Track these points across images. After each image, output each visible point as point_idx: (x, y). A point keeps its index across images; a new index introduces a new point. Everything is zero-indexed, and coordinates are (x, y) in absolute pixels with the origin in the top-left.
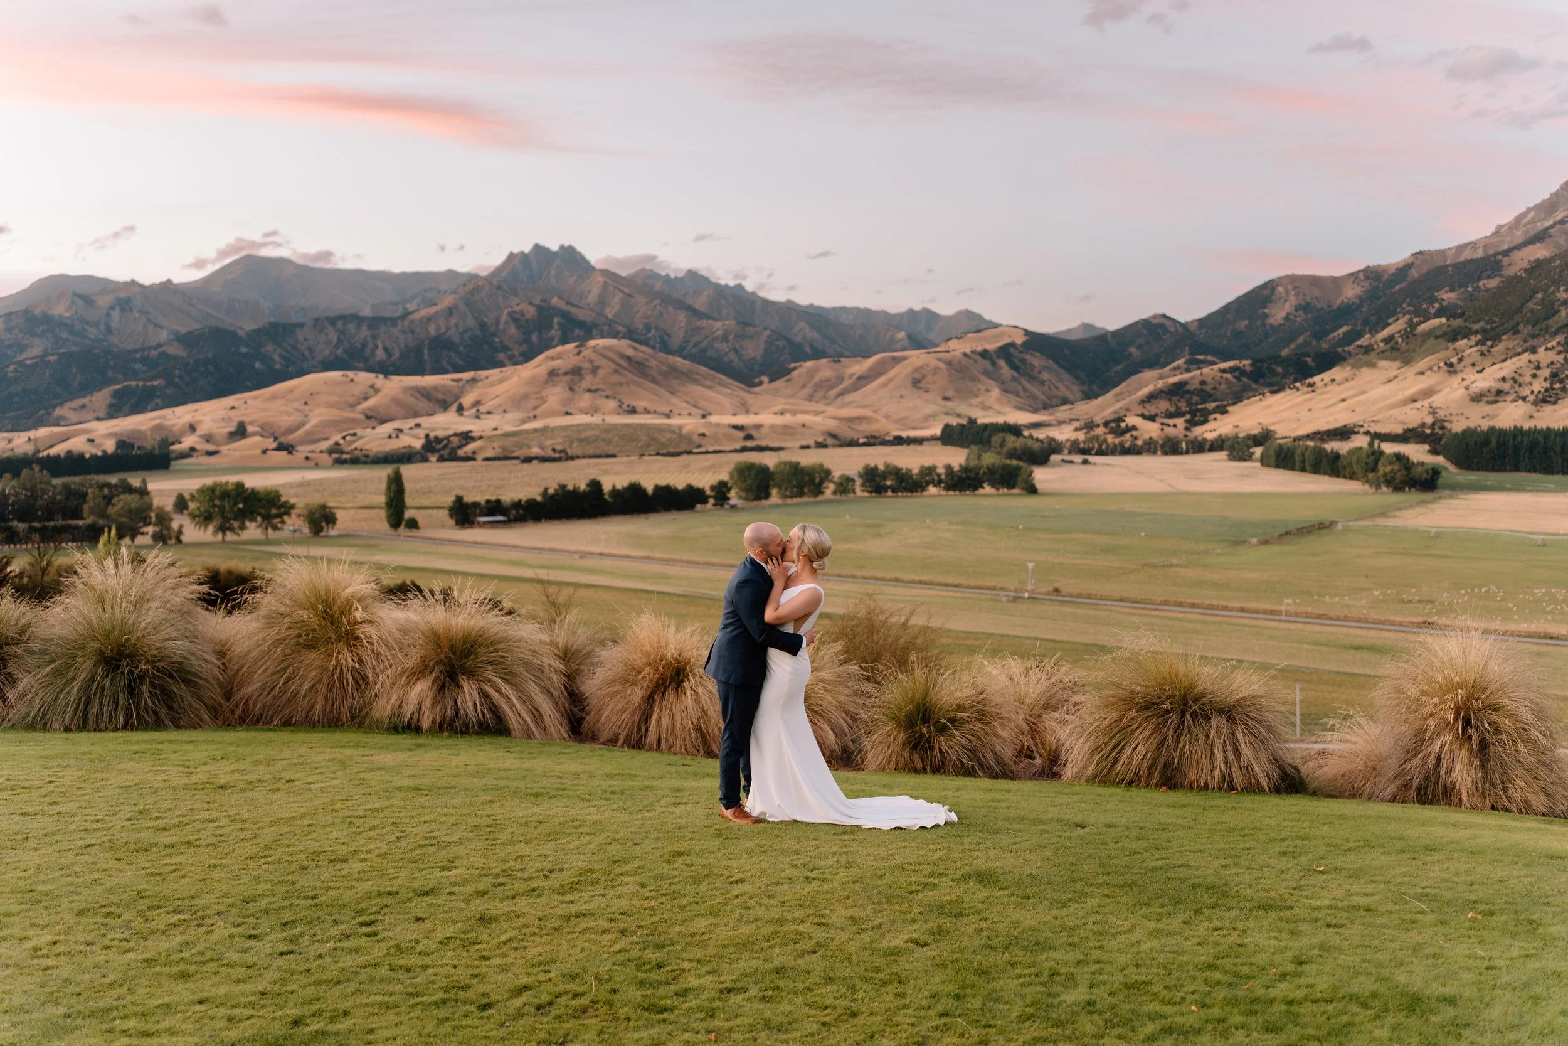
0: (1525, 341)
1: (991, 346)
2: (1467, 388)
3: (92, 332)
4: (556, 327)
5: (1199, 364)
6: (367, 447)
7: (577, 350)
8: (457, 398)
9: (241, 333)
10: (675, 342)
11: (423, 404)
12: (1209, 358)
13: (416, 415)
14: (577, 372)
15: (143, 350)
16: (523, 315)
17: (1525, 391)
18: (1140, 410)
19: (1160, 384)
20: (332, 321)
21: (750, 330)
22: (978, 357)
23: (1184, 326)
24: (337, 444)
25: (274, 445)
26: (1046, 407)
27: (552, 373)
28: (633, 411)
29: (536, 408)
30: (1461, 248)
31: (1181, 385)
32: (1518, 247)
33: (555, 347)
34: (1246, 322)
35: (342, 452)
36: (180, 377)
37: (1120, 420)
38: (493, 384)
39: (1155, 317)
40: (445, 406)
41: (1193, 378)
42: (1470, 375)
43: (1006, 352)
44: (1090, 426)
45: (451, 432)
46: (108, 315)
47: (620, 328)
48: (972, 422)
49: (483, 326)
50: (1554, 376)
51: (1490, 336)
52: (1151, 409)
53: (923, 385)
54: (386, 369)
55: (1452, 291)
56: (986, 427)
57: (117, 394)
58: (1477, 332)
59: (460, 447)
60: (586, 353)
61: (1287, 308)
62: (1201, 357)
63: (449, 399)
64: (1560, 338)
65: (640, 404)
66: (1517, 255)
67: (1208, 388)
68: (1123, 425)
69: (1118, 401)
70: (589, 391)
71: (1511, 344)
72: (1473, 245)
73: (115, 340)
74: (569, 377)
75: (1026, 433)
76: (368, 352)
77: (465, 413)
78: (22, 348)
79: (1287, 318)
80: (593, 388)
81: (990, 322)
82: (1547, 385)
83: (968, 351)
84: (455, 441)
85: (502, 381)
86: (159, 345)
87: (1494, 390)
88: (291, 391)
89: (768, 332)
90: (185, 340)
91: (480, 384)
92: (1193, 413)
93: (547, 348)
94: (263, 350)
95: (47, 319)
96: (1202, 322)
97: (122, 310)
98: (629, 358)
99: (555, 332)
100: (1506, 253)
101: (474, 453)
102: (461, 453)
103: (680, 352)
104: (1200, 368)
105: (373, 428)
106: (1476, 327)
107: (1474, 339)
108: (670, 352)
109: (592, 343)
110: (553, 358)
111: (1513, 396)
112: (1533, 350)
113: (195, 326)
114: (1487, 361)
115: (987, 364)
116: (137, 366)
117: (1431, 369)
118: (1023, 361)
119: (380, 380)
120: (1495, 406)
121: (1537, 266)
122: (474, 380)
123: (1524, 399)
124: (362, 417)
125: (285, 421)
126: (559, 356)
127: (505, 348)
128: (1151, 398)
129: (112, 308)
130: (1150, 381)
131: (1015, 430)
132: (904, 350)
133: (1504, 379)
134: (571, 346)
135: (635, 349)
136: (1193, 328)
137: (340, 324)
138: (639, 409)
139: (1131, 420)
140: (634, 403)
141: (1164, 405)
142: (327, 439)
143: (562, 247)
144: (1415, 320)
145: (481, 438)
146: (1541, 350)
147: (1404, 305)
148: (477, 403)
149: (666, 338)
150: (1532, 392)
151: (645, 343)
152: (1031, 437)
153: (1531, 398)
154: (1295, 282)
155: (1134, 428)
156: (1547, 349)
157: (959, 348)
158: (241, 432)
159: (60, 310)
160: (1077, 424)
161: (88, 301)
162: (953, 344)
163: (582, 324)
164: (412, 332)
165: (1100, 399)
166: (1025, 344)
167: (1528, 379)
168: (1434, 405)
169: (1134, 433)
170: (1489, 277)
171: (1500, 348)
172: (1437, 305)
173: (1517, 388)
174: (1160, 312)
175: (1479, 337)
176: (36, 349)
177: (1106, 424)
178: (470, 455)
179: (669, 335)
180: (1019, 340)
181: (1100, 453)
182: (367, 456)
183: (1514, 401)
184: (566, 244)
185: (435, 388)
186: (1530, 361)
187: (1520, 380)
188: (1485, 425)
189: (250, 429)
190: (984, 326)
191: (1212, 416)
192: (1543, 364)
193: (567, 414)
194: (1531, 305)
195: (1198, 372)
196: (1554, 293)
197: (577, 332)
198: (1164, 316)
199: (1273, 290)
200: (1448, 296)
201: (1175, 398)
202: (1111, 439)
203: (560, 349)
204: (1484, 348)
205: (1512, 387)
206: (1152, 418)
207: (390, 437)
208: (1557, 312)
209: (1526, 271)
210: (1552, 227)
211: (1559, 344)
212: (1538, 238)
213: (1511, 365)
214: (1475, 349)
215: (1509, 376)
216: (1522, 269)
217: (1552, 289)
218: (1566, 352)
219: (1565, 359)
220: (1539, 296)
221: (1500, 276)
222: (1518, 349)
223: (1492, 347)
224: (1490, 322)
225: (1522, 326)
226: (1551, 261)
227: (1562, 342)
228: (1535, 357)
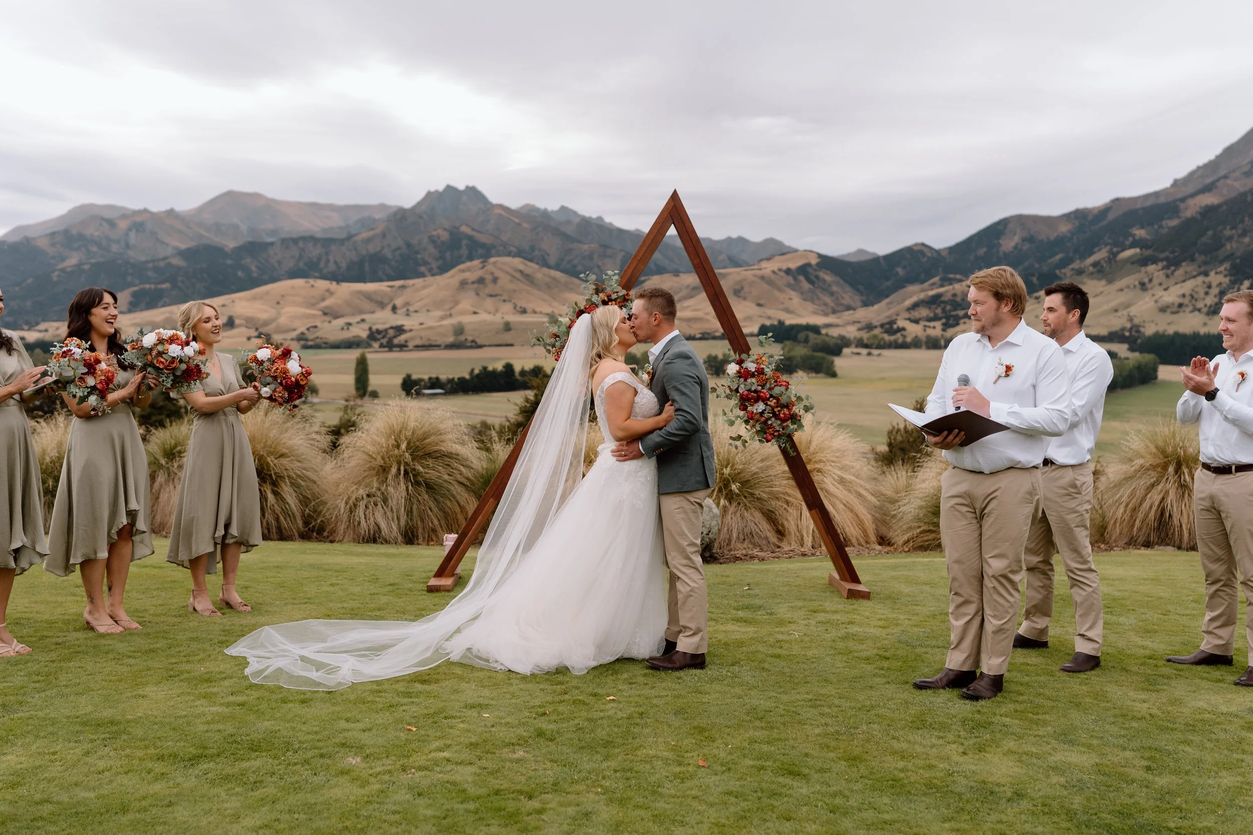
0: (1200, 267)
1: (793, 265)
2: (1156, 302)
3: (115, 248)
4: (464, 248)
5: (951, 281)
6: (324, 336)
7: (481, 265)
8: (391, 300)
9: (226, 249)
10: (552, 260)
11: (366, 305)
12: (958, 276)
13: (361, 312)
14: (481, 281)
15: (153, 261)
16: (439, 238)
17: (1200, 305)
18: (907, 315)
19: (922, 296)
20: (295, 241)
21: (609, 252)
22: (783, 274)
23: (938, 252)
24: (303, 333)
25: (256, 334)
26: (834, 312)
27: (463, 283)
28: (524, 311)
29: (451, 308)
30: (1147, 197)
31: (938, 297)
33: (463, 262)
34: (985, 250)
35: (307, 340)
36: (182, 282)
37: (892, 322)
38: (418, 290)
39: (916, 245)
40: (382, 305)
41: (947, 291)
42: (1159, 292)
43: (804, 270)
44: (869, 327)
45: (388, 326)
46: (127, 235)
47: (512, 249)
48: (781, 323)
49: (409, 245)
51: (1173, 263)
52: (916, 314)
53: (742, 294)
54: (337, 277)
55: (1142, 228)
56: (792, 327)
57: (135, 295)
58: (1162, 260)
59: (395, 337)
60: (489, 267)
61: (1016, 239)
62: (951, 276)
63: (386, 301)
64: (1227, 265)
65: (529, 306)
66: (1191, 202)
67: (958, 299)
68: (895, 326)
69: (889, 309)
70: (491, 296)
71: (1189, 269)
72: (1156, 194)
73: (131, 253)
74: (475, 286)
75: (824, 331)
76: (322, 265)
77: (398, 311)
78: (63, 259)
79: (1015, 247)
80: (494, 293)
81: (789, 247)
83: (776, 269)
84: (391, 333)
85: (424, 287)
86: (165, 258)
87: (1176, 304)
88: (267, 293)
89: (623, 253)
90: (184, 254)
91: (408, 290)
92: (948, 318)
93: (458, 264)
94: (243, 262)
95: (81, 237)
96: (952, 250)
97: (138, 231)
98: (521, 272)
99: (464, 251)
100: (1183, 200)
101: (406, 341)
102: (396, 341)
103: (557, 267)
104: (951, 284)
105: (330, 322)
106: (1162, 255)
107: (1160, 265)
108: (549, 267)
109: (492, 260)
110: (463, 271)
111: (1191, 308)
112: (1206, 274)
113: (192, 244)
114: (1172, 280)
115: (790, 279)
116: (150, 273)
117: (1128, 287)
118: (817, 277)
119: (333, 286)
120: (1176, 316)
121: (1208, 211)
122: (403, 287)
123: (1199, 310)
124: (320, 313)
125: (263, 316)
126: (468, 270)
127: (425, 263)
128: (915, 306)
129: (130, 229)
130: (915, 293)
131: (815, 329)
132: (725, 267)
133: (1184, 296)
134: (476, 263)
135: (526, 265)
136: (944, 254)
137: (301, 244)
138: (529, 310)
139: (901, 323)
140: (524, 305)
141: (924, 312)
142: (294, 330)
143: (467, 187)
144: (1115, 250)
145: (411, 330)
146: (1212, 274)
147: (1106, 238)
148: (407, 304)
149: (546, 257)
150: (1205, 305)
151: (531, 260)
152: (827, 335)
153: (1205, 310)
154: (1021, 219)
155: (904, 329)
156: (1217, 273)
157: (769, 267)
158: (230, 323)
159: (91, 231)
160: (859, 325)
161: (111, 223)
162: (764, 264)
163: (483, 246)
164: (356, 249)
165: (876, 307)
166: (818, 264)
167: (1202, 295)
168: (1131, 314)
169: (903, 333)
170: (1170, 218)
171: (1180, 272)
172: (1131, 239)
173: (1194, 302)
174: (920, 241)
175: (1165, 263)
176: (72, 260)
177: (882, 326)
178: (403, 342)
179: (548, 255)
180: (814, 261)
181: (879, 347)
182: (326, 343)
183: (1192, 312)
184: (471, 185)
185: (375, 292)
186: (1204, 282)
187: (1196, 296)
188: (1171, 331)
189: (237, 322)
190: (785, 251)
191: (962, 321)
192: (1214, 284)
193: (475, 313)
194: (1204, 239)
195: (951, 287)
196: (1222, 231)
197: (480, 251)
198: (923, 245)
199: (1005, 226)
200: (1140, 233)
201: (933, 307)
202: (887, 337)
203: (468, 264)
204: (1169, 272)
205: (1190, 301)
206: (916, 321)
207: (343, 329)
208: (1223, 245)
209: (1200, 213)
210: (1218, 180)
211: (1226, 269)
212: (1207, 189)
213: (1189, 285)
214: (1161, 272)
215: (1188, 293)
216: (1197, 213)
217: (1220, 228)
218: (1231, 275)
219: (1230, 281)
220: (1210, 233)
221: (1179, 218)
222: (1195, 273)
223: (1174, 271)
224: (1173, 252)
225: (1197, 255)
226: (1219, 206)
227: (1228, 267)
228: (1207, 279)
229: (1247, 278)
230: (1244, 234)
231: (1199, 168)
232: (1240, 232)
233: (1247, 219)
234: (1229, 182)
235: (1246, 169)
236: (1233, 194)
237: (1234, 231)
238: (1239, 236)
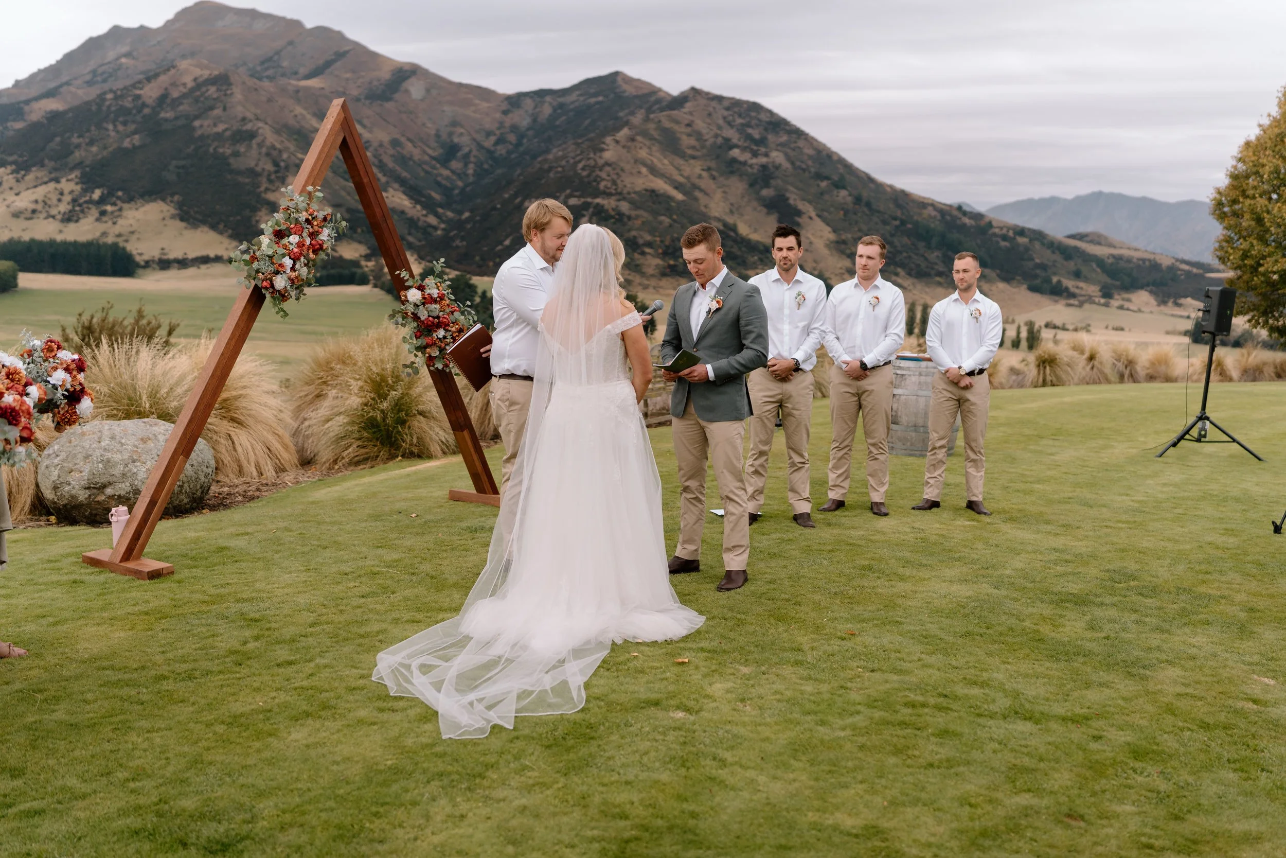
0: (50, 173)
2: (8, 206)
17: (54, 212)
32: (37, 99)
42: (11, 197)
50: (74, 201)
51: (22, 168)
58: (11, 163)
64: (76, 173)
66: (36, 106)
71: (40, 174)
82: (70, 207)
87: (30, 210)
100: (27, 102)
106: (11, 159)
107: (10, 168)
111: (44, 215)
112: (57, 181)
114: (22, 186)
120: (31, 222)
121: (54, 116)
123: (53, 217)
133: (36, 202)
146: (63, 180)
150: (59, 213)
153: (59, 217)
156: (68, 180)
167: (55, 201)
170: (14, 120)
171: (30, 177)
173: (47, 208)
175: (14, 167)
183: (46, 218)
186: (56, 189)
187: (49, 202)
188: (26, 237)
192: (66, 191)
194: (52, 145)
196: (69, 138)
204: (19, 176)
205: (44, 208)
208: (72, 152)
209: (47, 118)
210: (61, 86)
211: (76, 177)
212: (51, 94)
213: (41, 191)
214: (11, 176)
215: (40, 199)
216: (43, 117)
217: (67, 135)
218: (83, 183)
219: (82, 189)
220: (58, 139)
221: (25, 121)
222: (46, 179)
223: (24, 175)
224: (20, 156)
225: (46, 161)
226: (65, 113)
227: (79, 175)
228: (59, 186)
229: (98, 187)
230: (91, 143)
231: (40, 71)
232: (87, 140)
233: (93, 128)
234: (73, 89)
235: (88, 78)
236: (77, 103)
237: (81, 140)
238: (87, 144)
